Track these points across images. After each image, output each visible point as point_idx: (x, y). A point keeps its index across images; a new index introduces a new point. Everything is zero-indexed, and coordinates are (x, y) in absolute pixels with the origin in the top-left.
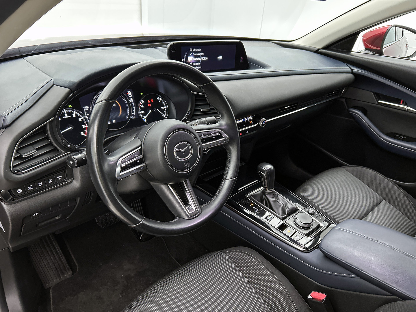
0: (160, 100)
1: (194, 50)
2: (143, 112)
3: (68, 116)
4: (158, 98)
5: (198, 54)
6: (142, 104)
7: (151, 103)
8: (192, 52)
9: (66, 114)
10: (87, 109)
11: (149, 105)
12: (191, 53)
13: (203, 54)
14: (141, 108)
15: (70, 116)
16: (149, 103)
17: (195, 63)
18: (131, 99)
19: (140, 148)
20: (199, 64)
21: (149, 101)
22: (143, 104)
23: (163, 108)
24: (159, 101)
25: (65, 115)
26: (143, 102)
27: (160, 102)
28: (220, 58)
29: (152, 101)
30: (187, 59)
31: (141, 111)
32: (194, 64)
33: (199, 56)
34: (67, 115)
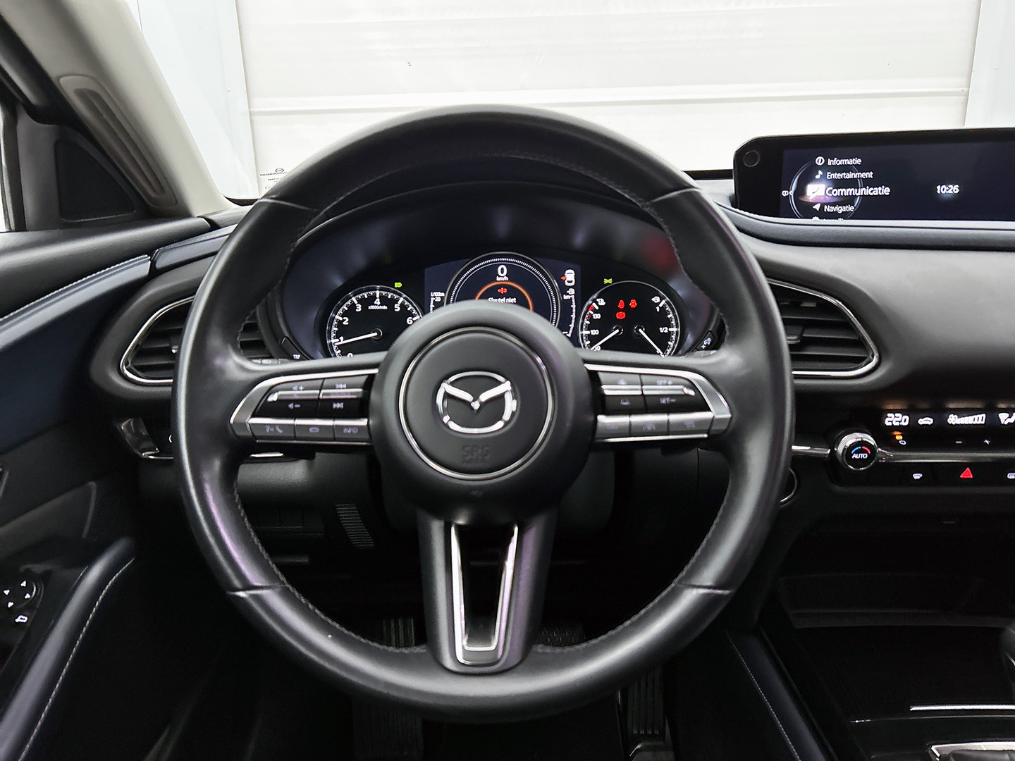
0: (661, 305)
1: (835, 162)
2: (595, 332)
3: (381, 305)
4: (656, 299)
5: (849, 176)
6: (597, 308)
7: (627, 309)
8: (825, 167)
9: (378, 300)
10: (438, 300)
11: (620, 316)
12: (820, 172)
13: (870, 175)
14: (591, 318)
15: (385, 307)
16: (621, 310)
17: (834, 204)
18: (572, 291)
19: (375, 371)
20: (851, 208)
21: (621, 305)
22: (601, 310)
23: (666, 331)
24: (658, 308)
25: (375, 303)
26: (602, 302)
27: (658, 310)
28: (950, 192)
29: (633, 304)
30: (801, 191)
31: (589, 328)
32: (828, 209)
33: (853, 183)
34: (379, 303)
